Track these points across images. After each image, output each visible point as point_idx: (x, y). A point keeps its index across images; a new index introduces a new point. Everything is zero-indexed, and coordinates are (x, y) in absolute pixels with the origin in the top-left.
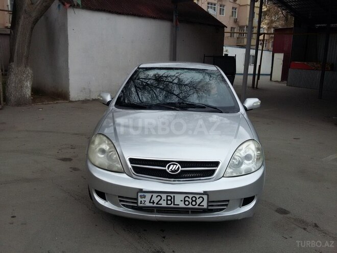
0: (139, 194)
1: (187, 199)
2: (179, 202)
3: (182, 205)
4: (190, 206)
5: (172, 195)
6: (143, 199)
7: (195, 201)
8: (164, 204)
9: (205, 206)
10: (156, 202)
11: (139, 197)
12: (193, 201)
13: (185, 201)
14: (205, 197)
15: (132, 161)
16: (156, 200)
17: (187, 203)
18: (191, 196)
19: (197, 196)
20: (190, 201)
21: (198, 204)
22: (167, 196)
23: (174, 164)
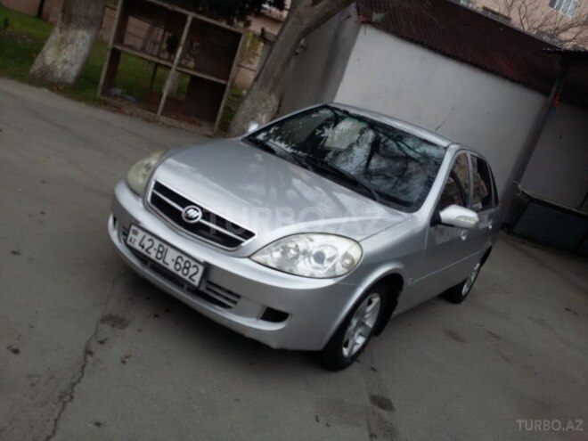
0: (133, 227)
1: (179, 260)
2: (170, 261)
3: (171, 267)
4: (180, 273)
5: (166, 246)
6: (134, 237)
7: (188, 268)
8: (153, 255)
9: (196, 283)
10: (146, 247)
11: (131, 232)
12: (185, 267)
13: (177, 263)
14: (201, 269)
15: (159, 187)
16: (147, 244)
17: (178, 267)
18: (185, 258)
19: (193, 263)
20: (183, 266)
21: (190, 274)
22: (160, 245)
23: (195, 209)
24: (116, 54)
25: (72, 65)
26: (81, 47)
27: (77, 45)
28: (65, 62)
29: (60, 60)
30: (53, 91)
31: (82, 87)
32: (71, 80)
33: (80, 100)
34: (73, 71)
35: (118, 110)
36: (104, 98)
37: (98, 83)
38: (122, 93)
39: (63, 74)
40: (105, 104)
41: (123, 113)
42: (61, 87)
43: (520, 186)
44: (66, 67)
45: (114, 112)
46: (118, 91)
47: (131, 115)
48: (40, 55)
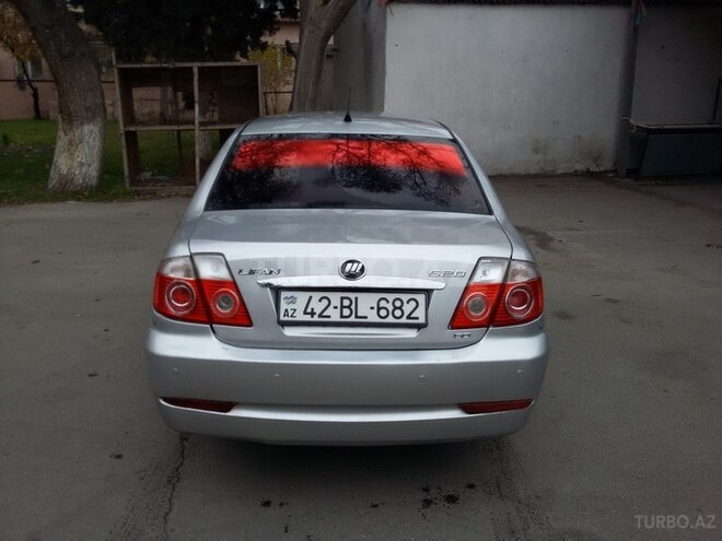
24: (131, 138)
25: (89, 165)
26: (92, 143)
27: (88, 142)
28: (81, 164)
29: (75, 164)
30: (79, 200)
31: (110, 184)
32: (94, 182)
33: (110, 200)
34: (93, 172)
35: (153, 195)
36: (133, 189)
37: (123, 173)
38: (152, 175)
39: (84, 179)
40: (138, 193)
41: (162, 197)
42: (86, 194)
43: (631, 121)
44: (84, 170)
45: (151, 199)
46: (147, 175)
47: (169, 196)
48: (53, 167)
